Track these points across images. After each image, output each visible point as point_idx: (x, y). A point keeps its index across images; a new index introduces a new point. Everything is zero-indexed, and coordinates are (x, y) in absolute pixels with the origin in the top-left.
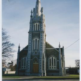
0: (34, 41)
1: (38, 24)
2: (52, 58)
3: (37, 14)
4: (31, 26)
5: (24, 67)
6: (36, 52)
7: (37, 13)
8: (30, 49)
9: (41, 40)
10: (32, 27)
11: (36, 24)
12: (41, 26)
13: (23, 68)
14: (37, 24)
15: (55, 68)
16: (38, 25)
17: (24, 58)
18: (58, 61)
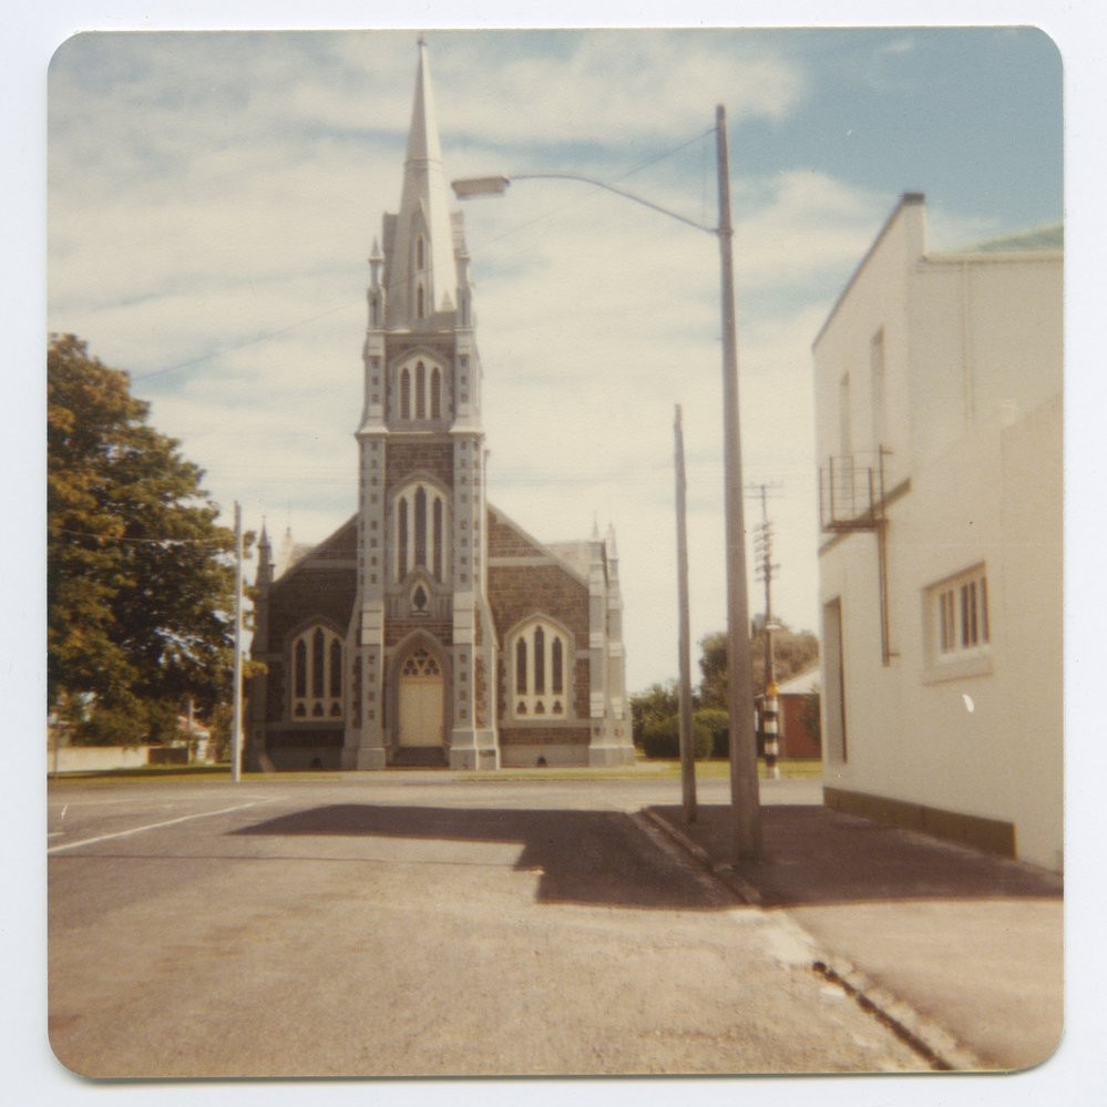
0: (403, 504)
1: (429, 365)
2: (539, 635)
3: (419, 278)
4: (376, 381)
5: (327, 702)
6: (420, 590)
7: (421, 265)
8: (379, 570)
9: (464, 498)
10: (388, 391)
11: (411, 365)
12: (460, 388)
13: (301, 710)
14: (420, 366)
15: (557, 708)
16: (435, 373)
17: (308, 637)
18: (582, 654)
